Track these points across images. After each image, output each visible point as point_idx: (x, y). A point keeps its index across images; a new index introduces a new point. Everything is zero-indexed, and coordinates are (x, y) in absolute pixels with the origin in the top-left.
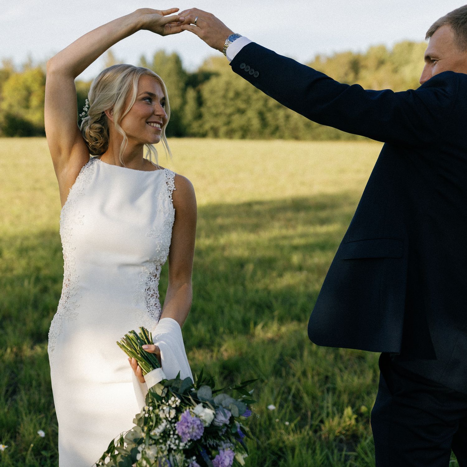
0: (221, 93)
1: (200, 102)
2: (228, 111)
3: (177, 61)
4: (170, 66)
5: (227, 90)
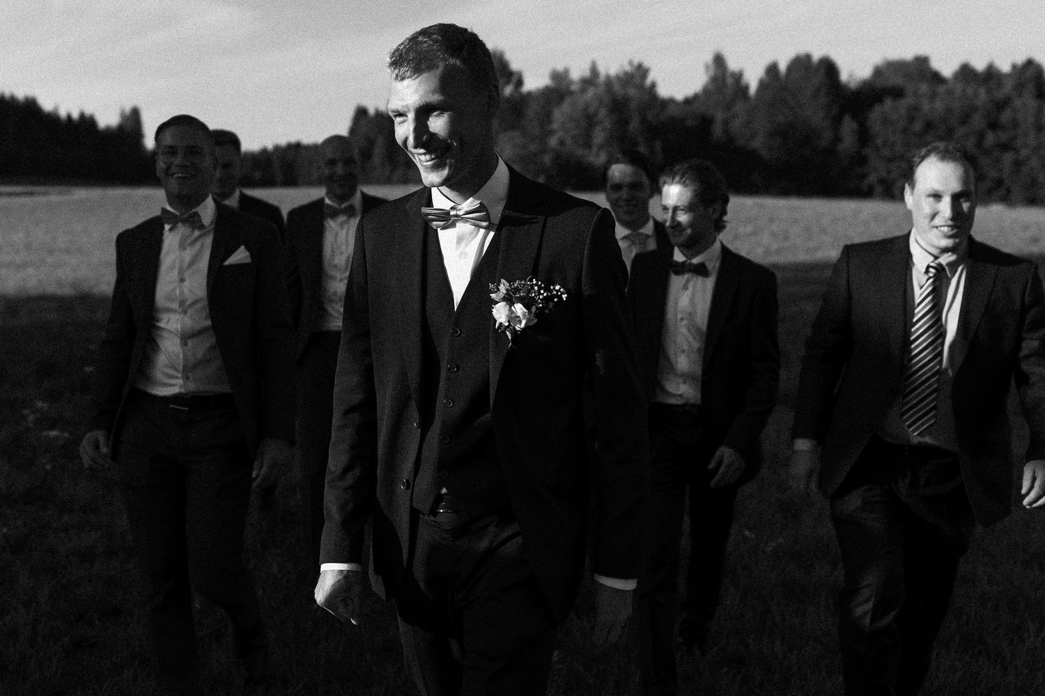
0: (900, 125)
1: (864, 136)
3: (830, 69)
4: (818, 79)
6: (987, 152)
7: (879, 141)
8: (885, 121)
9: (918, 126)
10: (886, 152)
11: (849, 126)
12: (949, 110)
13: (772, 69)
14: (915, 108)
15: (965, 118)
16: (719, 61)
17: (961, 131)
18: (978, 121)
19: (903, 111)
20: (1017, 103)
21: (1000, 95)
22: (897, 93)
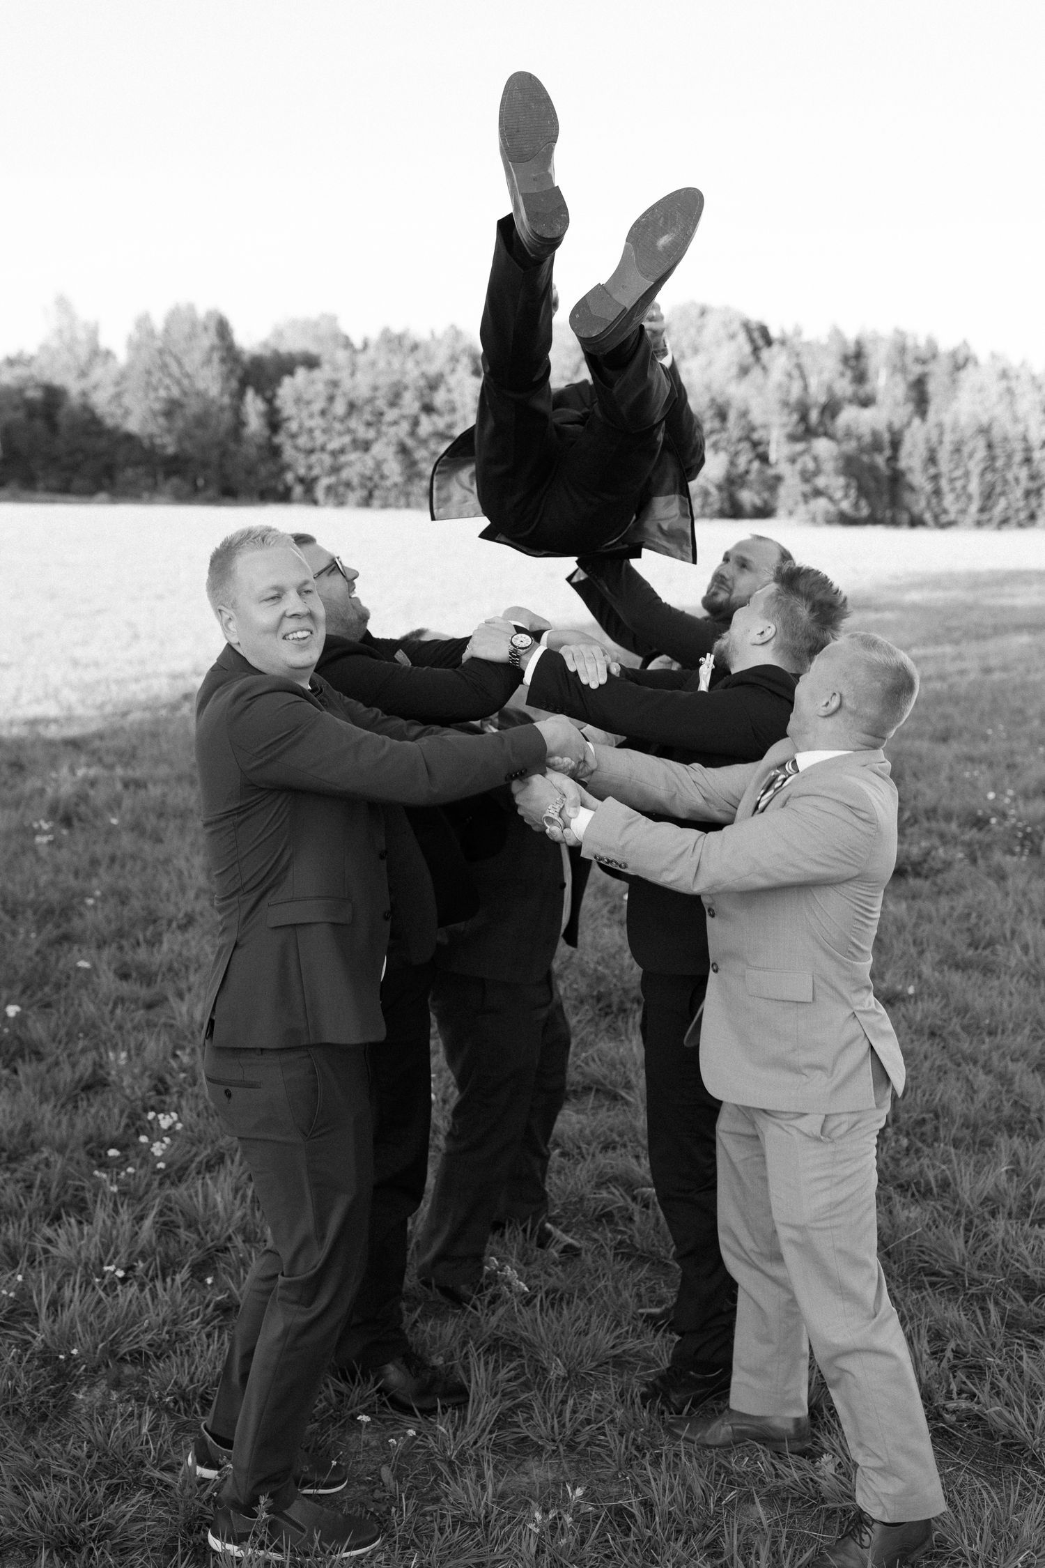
0: (318, 406)
1: (274, 421)
2: (334, 445)
3: (223, 329)
4: (208, 340)
5: (331, 399)
6: (423, 442)
7: (293, 426)
8: (298, 400)
9: (340, 408)
10: (303, 441)
11: (253, 406)
12: (375, 388)
13: (143, 323)
14: (335, 384)
15: (394, 401)
16: (63, 304)
17: (391, 415)
18: (410, 403)
19: (320, 387)
20: (452, 380)
21: (432, 369)
22: (311, 362)
